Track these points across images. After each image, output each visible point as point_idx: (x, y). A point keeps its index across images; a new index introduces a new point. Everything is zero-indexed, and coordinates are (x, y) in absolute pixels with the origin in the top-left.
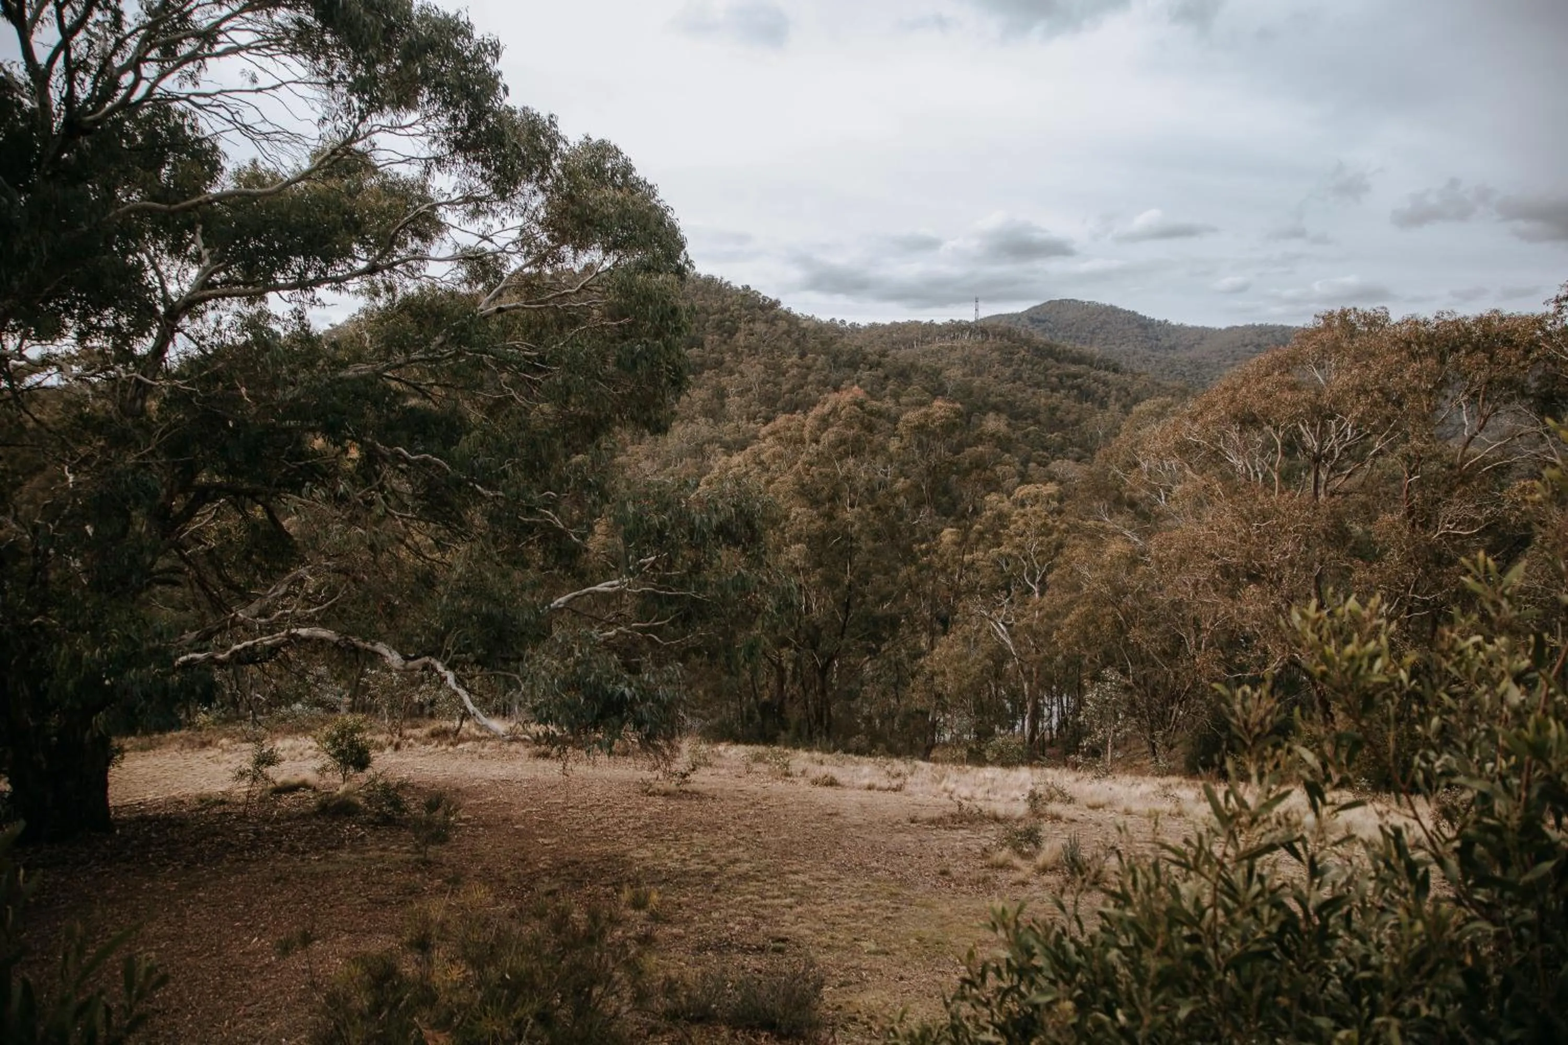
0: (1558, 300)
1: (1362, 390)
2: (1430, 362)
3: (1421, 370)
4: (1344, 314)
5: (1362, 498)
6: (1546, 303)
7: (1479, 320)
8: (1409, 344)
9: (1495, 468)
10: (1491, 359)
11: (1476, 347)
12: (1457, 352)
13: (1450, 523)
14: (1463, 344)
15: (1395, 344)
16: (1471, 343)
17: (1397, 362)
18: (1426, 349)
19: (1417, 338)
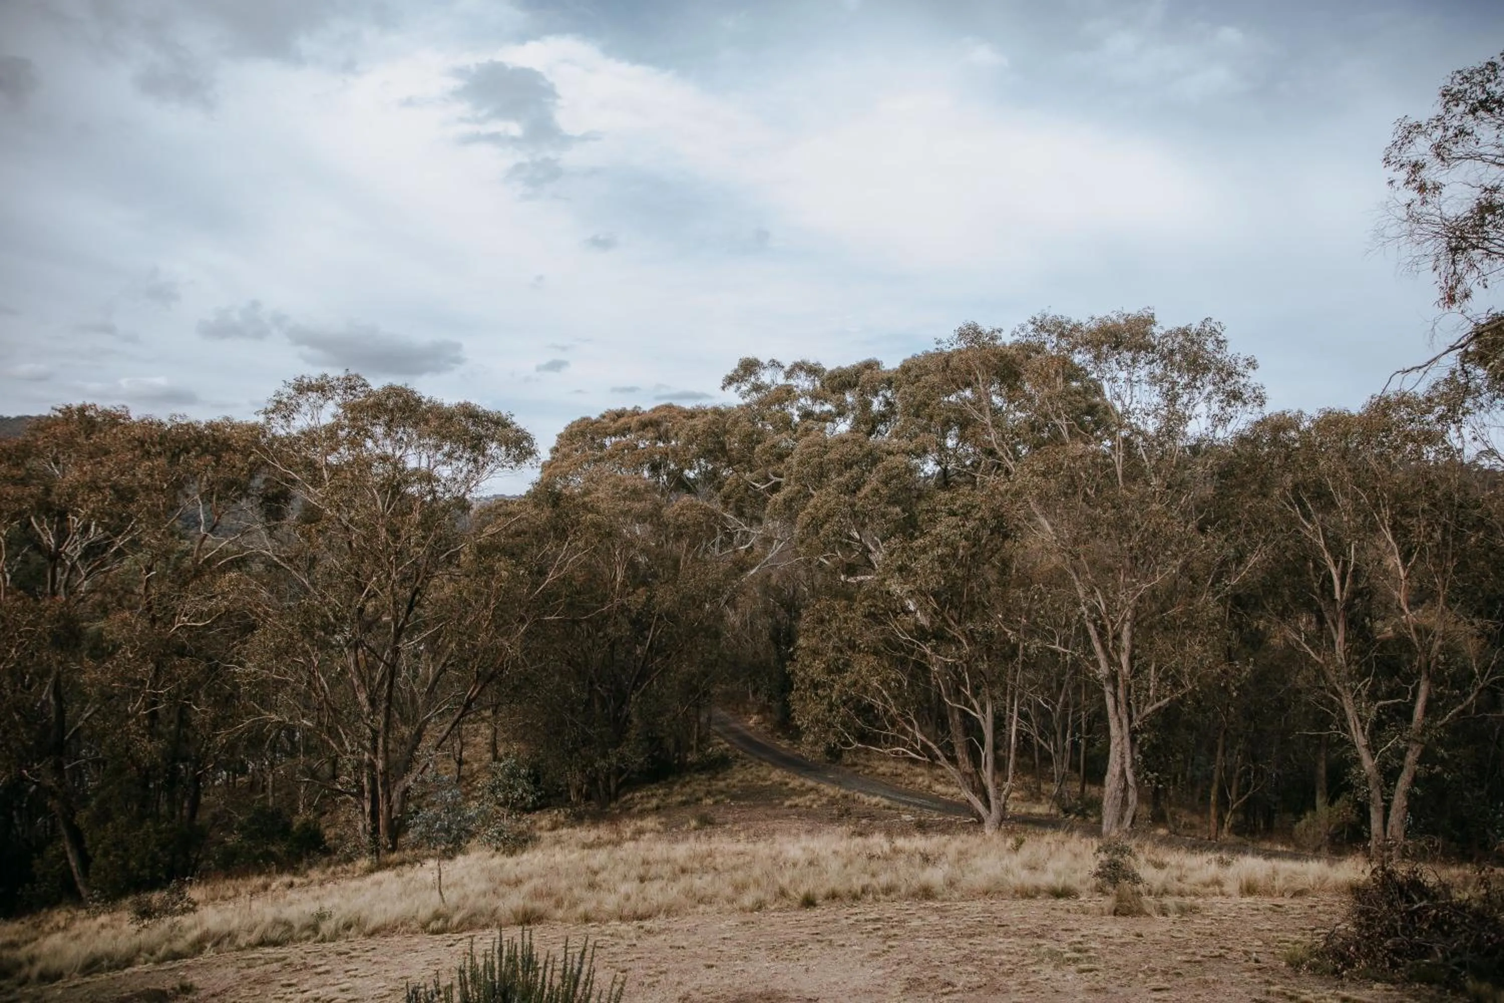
0: (266, 412)
1: (94, 487)
2: (162, 461)
3: (152, 469)
4: (82, 410)
5: (98, 597)
6: (257, 413)
7: (210, 426)
8: (142, 443)
9: (231, 561)
10: (217, 462)
11: (205, 450)
12: (188, 453)
13: (186, 615)
14: (194, 446)
15: (129, 441)
16: (201, 446)
17: (131, 460)
18: (158, 448)
19: (151, 437)
